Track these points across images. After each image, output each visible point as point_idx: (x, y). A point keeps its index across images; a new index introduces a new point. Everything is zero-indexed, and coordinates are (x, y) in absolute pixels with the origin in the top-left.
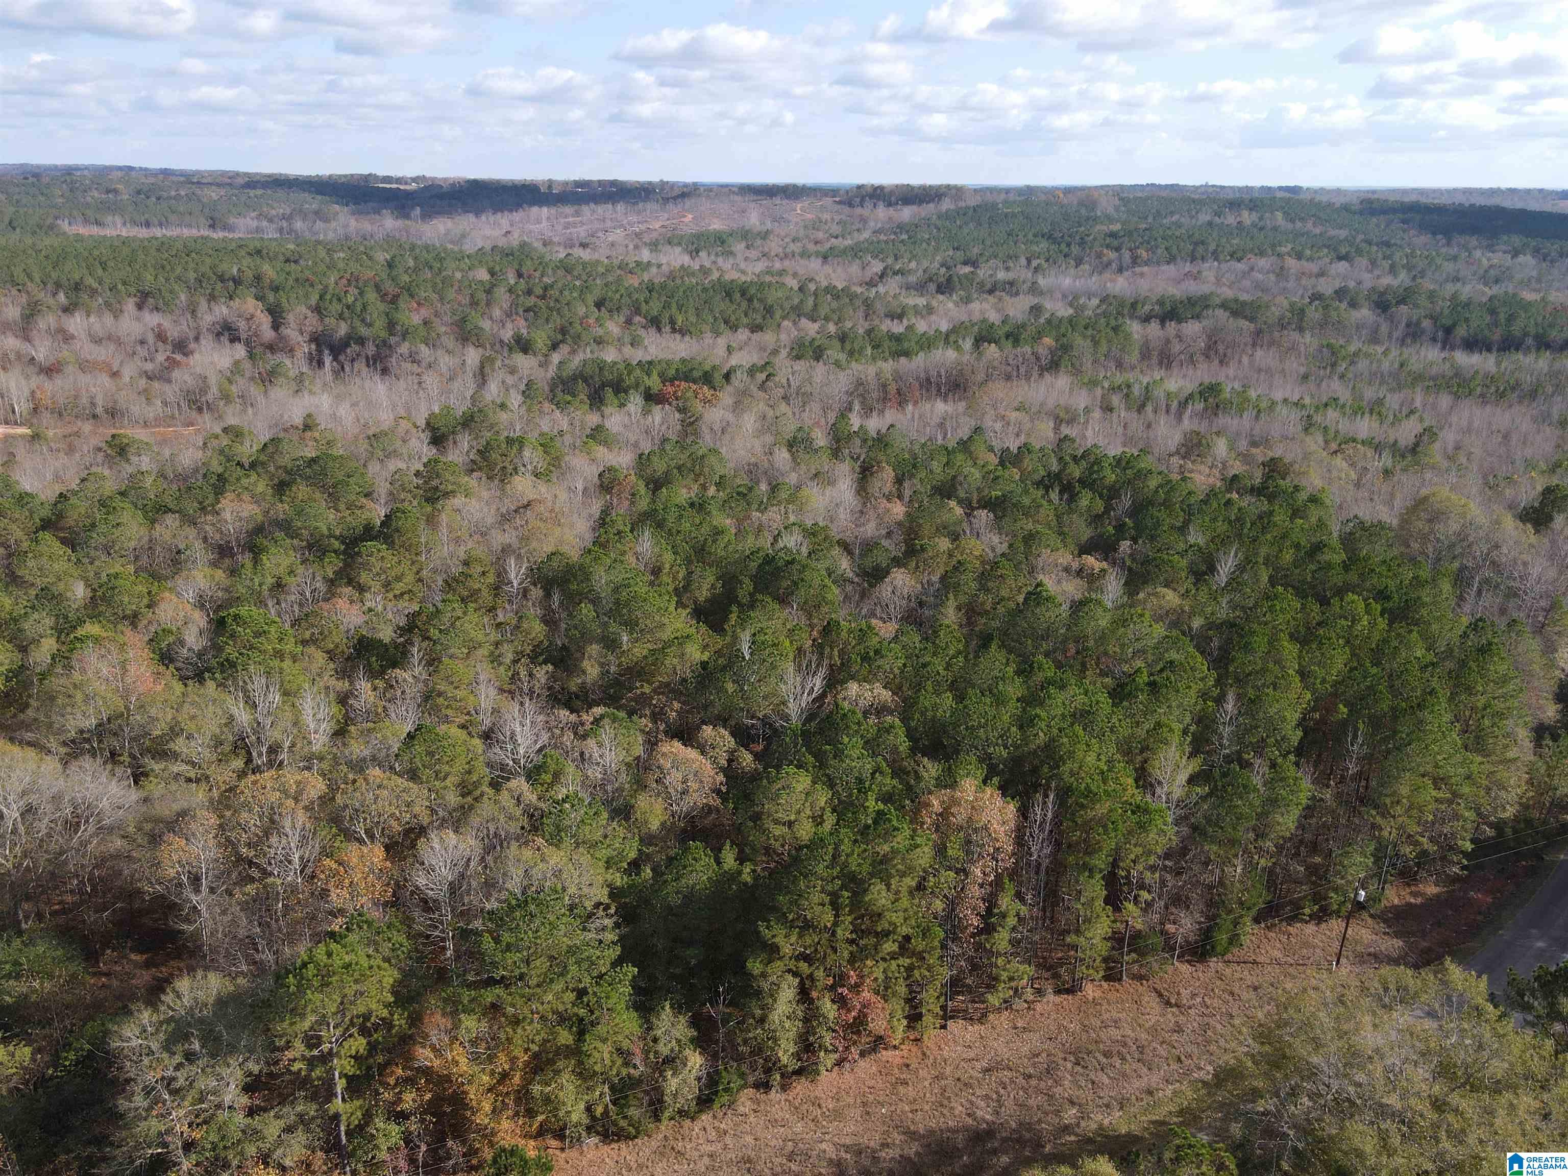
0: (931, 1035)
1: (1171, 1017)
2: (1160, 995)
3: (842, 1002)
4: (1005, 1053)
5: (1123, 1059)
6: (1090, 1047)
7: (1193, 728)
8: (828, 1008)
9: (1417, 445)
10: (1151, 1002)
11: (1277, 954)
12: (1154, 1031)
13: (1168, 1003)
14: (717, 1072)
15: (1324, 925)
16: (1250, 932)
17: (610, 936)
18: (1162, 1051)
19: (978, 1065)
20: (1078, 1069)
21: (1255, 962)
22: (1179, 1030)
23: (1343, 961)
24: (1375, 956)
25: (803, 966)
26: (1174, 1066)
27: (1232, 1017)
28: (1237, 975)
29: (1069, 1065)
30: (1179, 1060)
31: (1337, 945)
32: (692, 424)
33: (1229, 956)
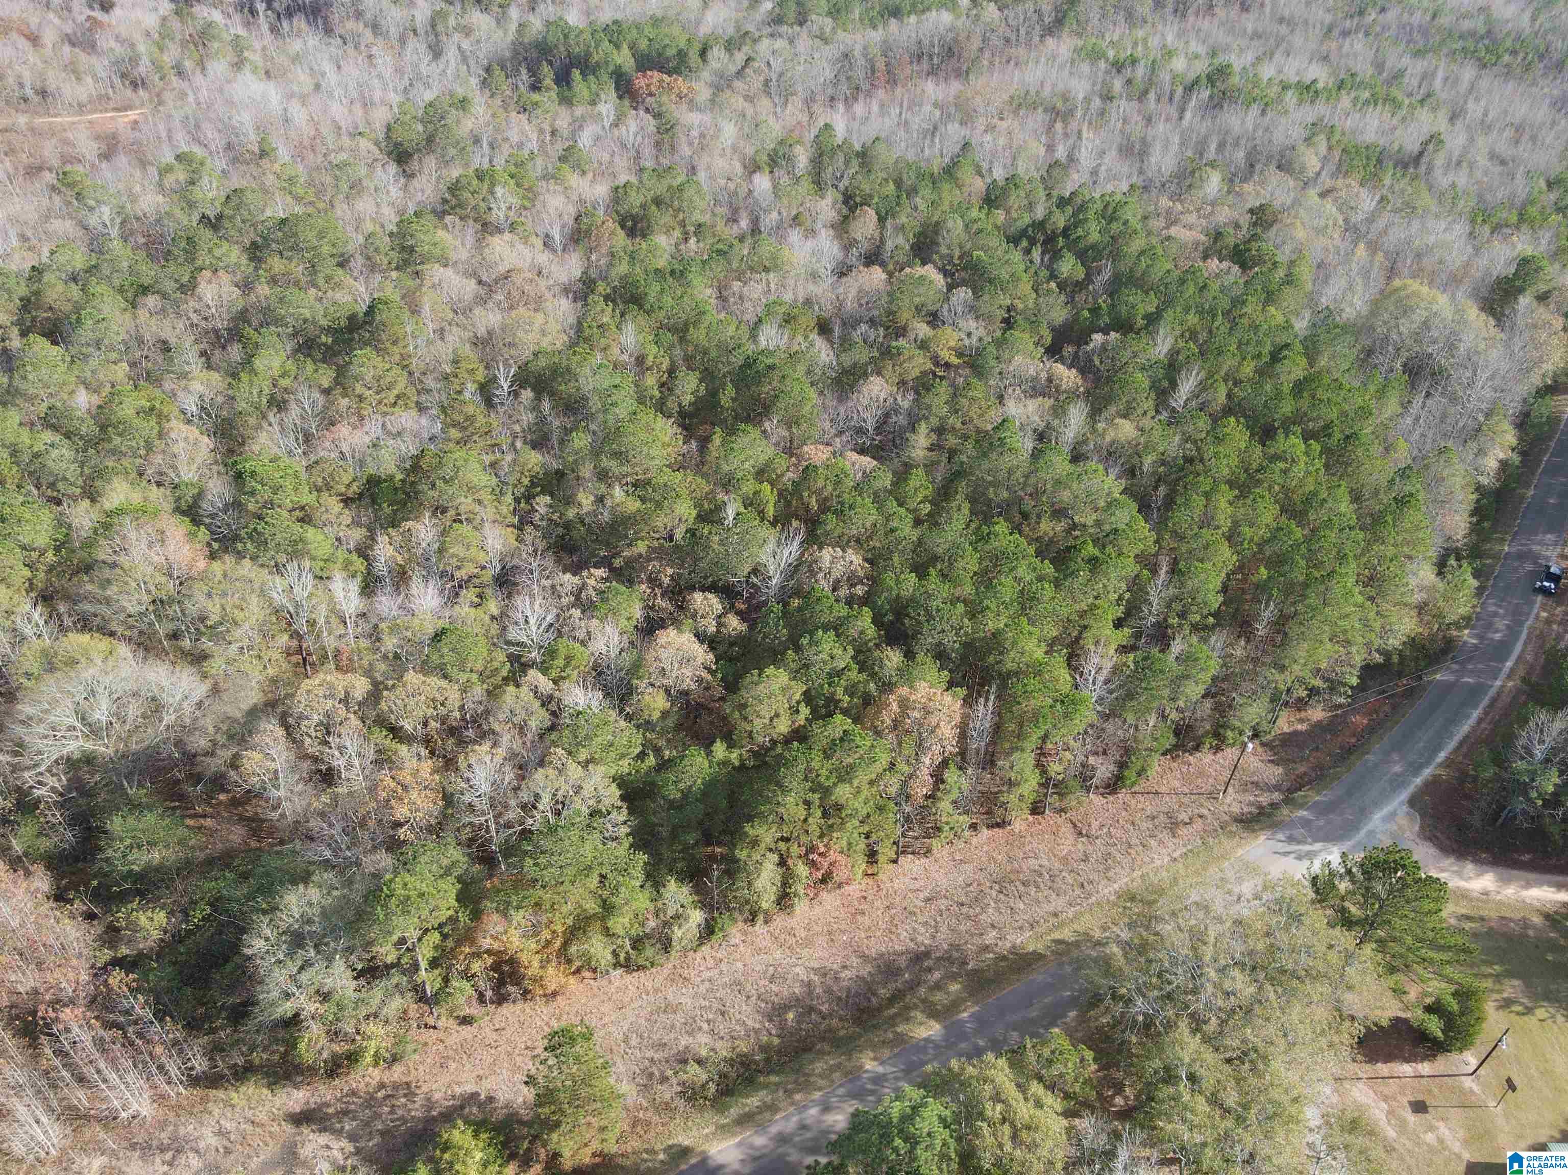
0: (886, 870)
1: (1082, 845)
2: (1075, 826)
3: (813, 864)
4: (944, 883)
5: (1038, 887)
6: (1012, 877)
7: (1127, 596)
8: (802, 870)
9: (1421, 154)
10: (1067, 831)
11: (1176, 784)
12: (1065, 860)
13: (1080, 833)
14: (713, 919)
15: (1219, 755)
16: (1157, 764)
17: (625, 830)
18: (1070, 879)
19: (921, 896)
20: (1001, 896)
21: (1157, 793)
22: (1086, 859)
23: (1230, 789)
24: (1256, 784)
25: (782, 846)
26: (1078, 892)
27: (1130, 846)
28: (1140, 806)
29: (994, 893)
30: (1082, 886)
31: (1228, 774)
32: (667, 130)
33: (1136, 788)
